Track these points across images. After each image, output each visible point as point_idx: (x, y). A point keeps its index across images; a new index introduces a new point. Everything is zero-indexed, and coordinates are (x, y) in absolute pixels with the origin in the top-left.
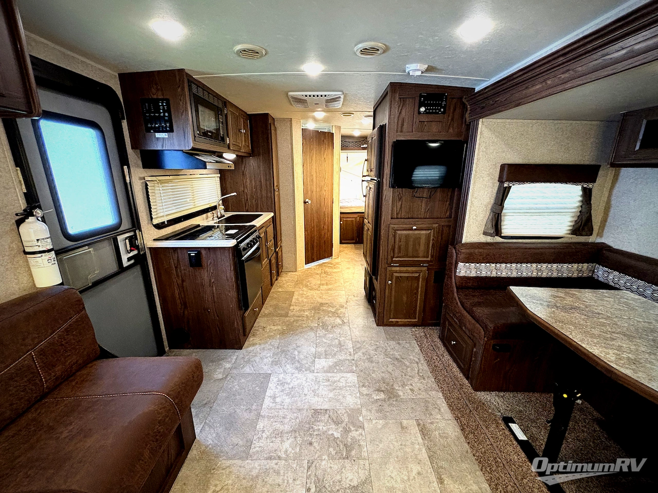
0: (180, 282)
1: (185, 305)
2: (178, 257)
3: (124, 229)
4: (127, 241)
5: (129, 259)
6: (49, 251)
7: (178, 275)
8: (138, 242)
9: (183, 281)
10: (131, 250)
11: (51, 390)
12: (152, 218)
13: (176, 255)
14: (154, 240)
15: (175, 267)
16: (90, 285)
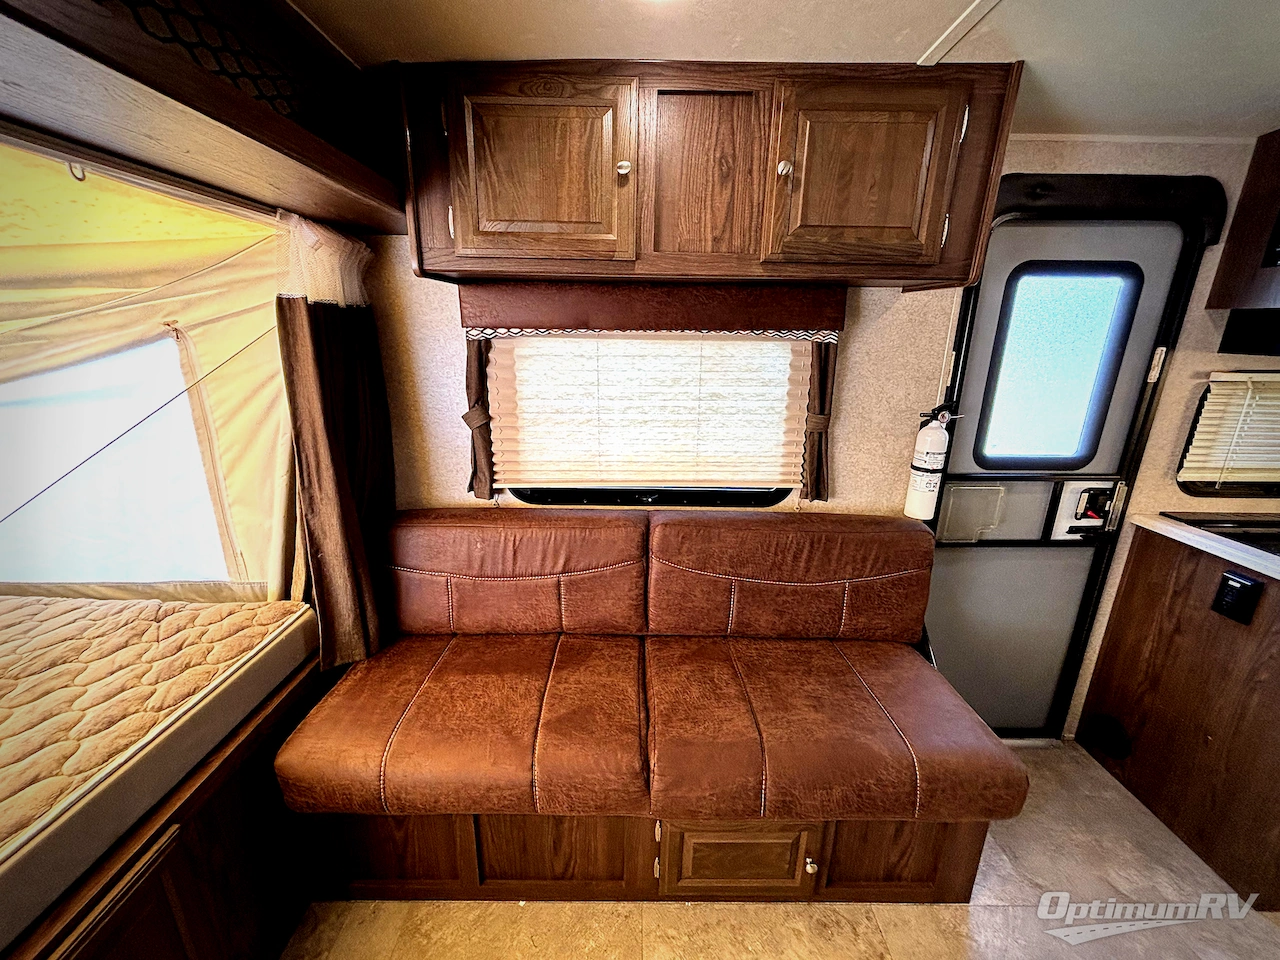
0: (1169, 627)
1: (1154, 682)
2: (1195, 571)
3: (1090, 472)
4: (1086, 496)
5: (1072, 530)
6: (934, 471)
7: (1171, 610)
8: (1113, 506)
9: (1177, 630)
10: (1084, 515)
11: (844, 639)
12: (1181, 466)
13: (1191, 567)
14: (1162, 514)
15: (1175, 592)
16: (973, 541)
